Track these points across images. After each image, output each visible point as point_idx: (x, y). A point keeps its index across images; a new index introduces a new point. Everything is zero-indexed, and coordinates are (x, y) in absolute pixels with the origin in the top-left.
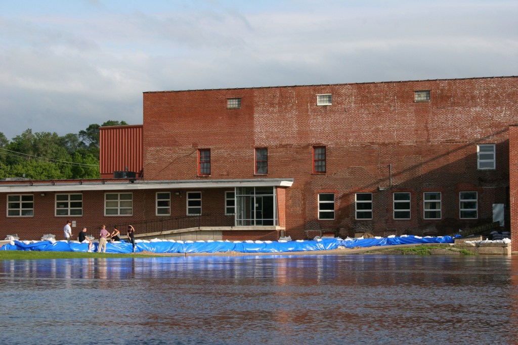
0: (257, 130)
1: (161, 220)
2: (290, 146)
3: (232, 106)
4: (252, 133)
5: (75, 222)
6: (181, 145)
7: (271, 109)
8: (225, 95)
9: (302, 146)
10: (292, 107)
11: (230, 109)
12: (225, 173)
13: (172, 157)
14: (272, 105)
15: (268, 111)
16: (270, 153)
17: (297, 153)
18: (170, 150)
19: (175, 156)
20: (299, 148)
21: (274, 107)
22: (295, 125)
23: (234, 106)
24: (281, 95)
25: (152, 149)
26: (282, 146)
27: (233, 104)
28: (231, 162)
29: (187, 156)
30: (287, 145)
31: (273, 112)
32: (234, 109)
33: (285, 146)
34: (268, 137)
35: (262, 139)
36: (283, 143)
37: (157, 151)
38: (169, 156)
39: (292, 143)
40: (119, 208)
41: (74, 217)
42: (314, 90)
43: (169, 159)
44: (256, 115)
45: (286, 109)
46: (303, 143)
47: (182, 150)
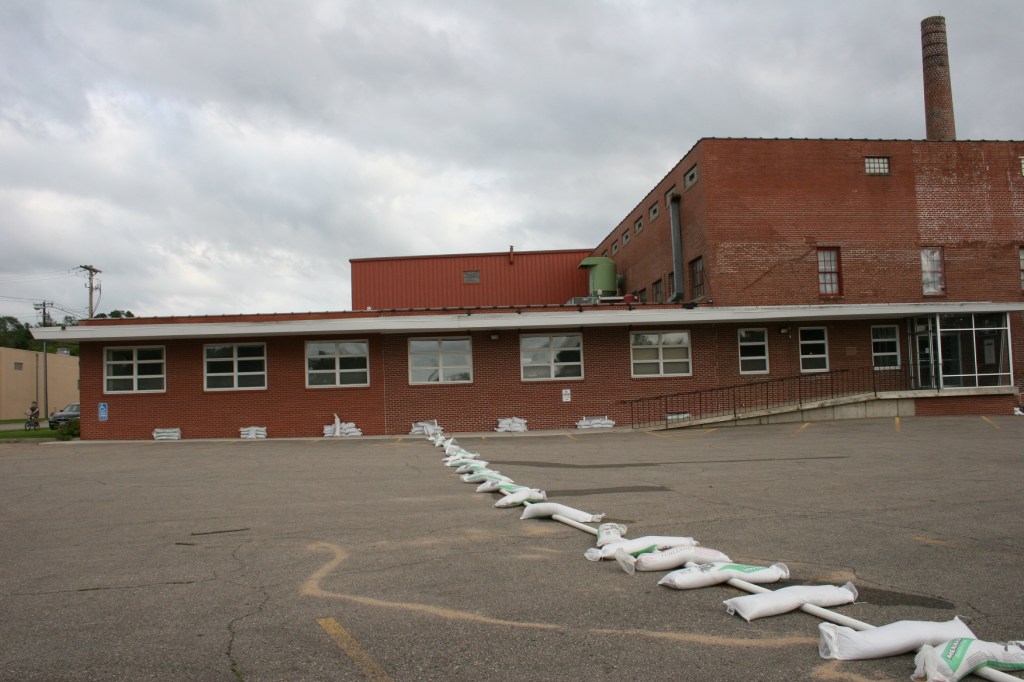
0: (923, 214)
1: (751, 383)
2: (982, 244)
3: (872, 171)
4: (916, 221)
5: (569, 391)
6: (784, 239)
7: (945, 179)
8: (860, 151)
9: (1002, 244)
10: (980, 176)
11: (872, 175)
12: (870, 293)
13: (767, 260)
14: (946, 171)
15: (939, 181)
16: (949, 255)
17: (994, 256)
18: (764, 248)
19: (773, 259)
20: (996, 249)
21: (950, 175)
22: (988, 208)
23: (882, 171)
24: (960, 155)
25: (727, 245)
26: (966, 244)
27: (876, 166)
28: (880, 271)
29: (798, 261)
30: (977, 242)
31: (948, 185)
32: (880, 175)
33: (974, 244)
34: (942, 228)
35: (934, 232)
36: (970, 240)
37: (738, 249)
38: (761, 260)
39: (985, 239)
40: (661, 361)
41: (566, 382)
42: (1015, 149)
43: (762, 264)
44: (919, 189)
45: (970, 179)
46: (1004, 239)
47: (787, 248)
